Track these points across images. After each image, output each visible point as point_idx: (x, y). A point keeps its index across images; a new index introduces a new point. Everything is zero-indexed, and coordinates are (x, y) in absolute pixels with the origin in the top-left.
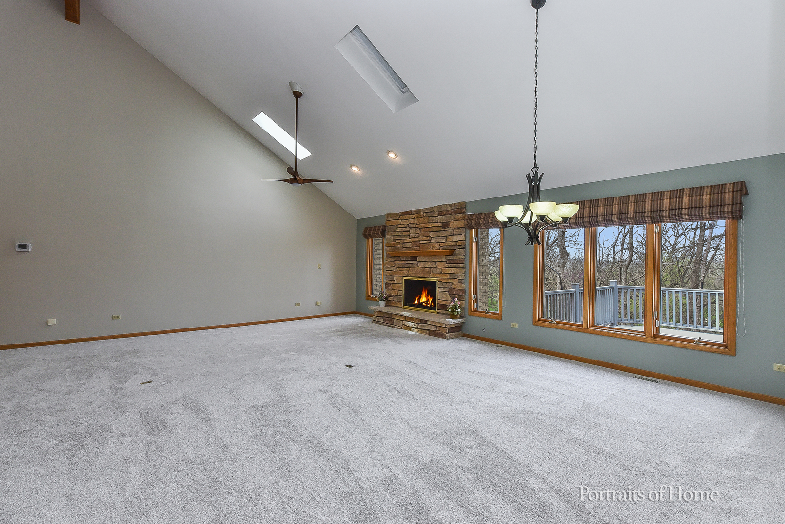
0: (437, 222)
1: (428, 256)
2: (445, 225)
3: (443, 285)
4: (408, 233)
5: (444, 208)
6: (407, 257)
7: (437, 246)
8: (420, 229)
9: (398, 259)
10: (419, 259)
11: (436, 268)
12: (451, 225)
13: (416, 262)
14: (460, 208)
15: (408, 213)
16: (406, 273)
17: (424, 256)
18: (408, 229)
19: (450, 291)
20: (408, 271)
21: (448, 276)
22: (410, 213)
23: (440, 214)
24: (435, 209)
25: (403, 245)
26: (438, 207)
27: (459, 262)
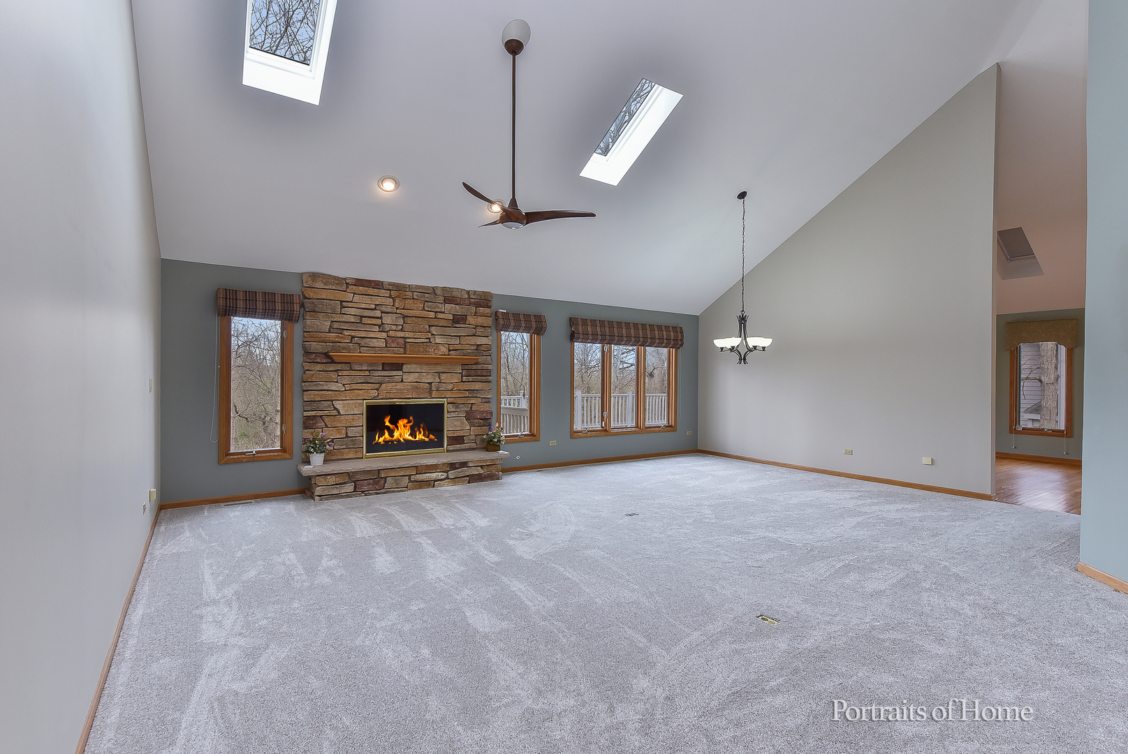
0: (444, 313)
1: (426, 364)
2: (458, 320)
3: (457, 407)
4: (379, 322)
5: (455, 294)
6: (370, 364)
7: (444, 350)
8: (404, 317)
9: (346, 367)
10: (405, 368)
11: (440, 382)
12: (471, 320)
13: (400, 373)
14: (483, 300)
15: (377, 285)
16: (374, 393)
17: (420, 364)
18: (378, 313)
19: (469, 416)
20: (377, 389)
21: (467, 394)
22: (378, 285)
23: (448, 300)
24: (439, 292)
25: (363, 342)
26: (444, 289)
27: (484, 374)
